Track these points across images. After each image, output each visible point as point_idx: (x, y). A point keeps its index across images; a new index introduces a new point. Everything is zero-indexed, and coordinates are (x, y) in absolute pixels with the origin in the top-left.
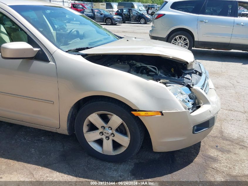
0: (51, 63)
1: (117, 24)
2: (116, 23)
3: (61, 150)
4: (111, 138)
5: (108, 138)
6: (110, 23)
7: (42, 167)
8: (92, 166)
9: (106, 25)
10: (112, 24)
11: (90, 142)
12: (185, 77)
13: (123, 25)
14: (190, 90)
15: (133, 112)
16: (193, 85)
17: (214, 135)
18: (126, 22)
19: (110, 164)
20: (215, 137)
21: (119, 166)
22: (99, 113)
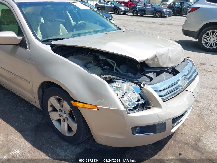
0: (28, 50)
1: (167, 17)
2: (165, 15)
3: (40, 121)
4: (66, 121)
5: (64, 120)
6: (159, 15)
7: (18, 131)
8: (51, 141)
9: (156, 17)
10: (162, 17)
11: (53, 120)
12: (147, 75)
13: (173, 18)
14: (141, 89)
15: (72, 102)
16: (144, 85)
17: (186, 142)
18: (177, 15)
19: (65, 143)
20: (186, 144)
21: (71, 147)
22: (56, 97)
